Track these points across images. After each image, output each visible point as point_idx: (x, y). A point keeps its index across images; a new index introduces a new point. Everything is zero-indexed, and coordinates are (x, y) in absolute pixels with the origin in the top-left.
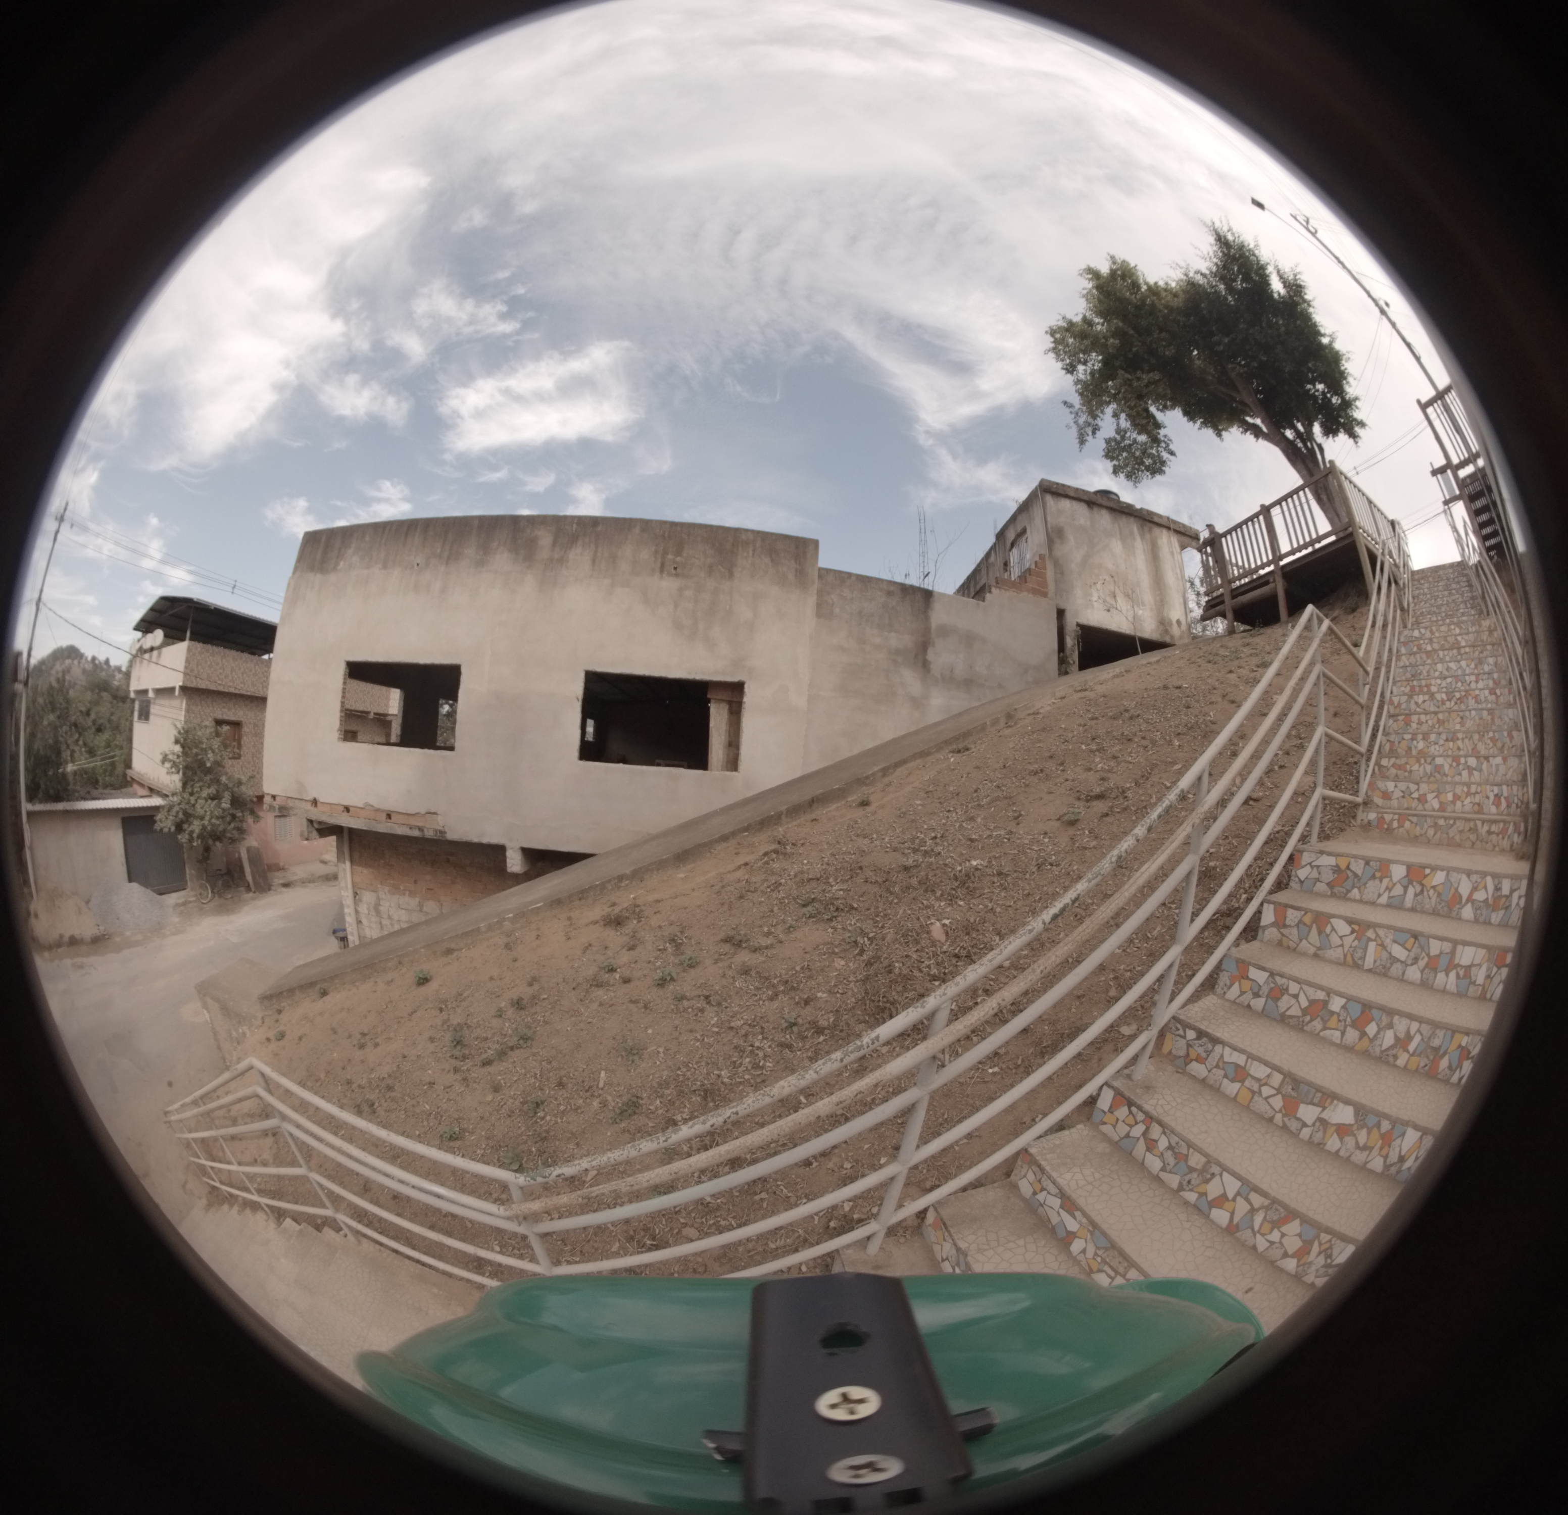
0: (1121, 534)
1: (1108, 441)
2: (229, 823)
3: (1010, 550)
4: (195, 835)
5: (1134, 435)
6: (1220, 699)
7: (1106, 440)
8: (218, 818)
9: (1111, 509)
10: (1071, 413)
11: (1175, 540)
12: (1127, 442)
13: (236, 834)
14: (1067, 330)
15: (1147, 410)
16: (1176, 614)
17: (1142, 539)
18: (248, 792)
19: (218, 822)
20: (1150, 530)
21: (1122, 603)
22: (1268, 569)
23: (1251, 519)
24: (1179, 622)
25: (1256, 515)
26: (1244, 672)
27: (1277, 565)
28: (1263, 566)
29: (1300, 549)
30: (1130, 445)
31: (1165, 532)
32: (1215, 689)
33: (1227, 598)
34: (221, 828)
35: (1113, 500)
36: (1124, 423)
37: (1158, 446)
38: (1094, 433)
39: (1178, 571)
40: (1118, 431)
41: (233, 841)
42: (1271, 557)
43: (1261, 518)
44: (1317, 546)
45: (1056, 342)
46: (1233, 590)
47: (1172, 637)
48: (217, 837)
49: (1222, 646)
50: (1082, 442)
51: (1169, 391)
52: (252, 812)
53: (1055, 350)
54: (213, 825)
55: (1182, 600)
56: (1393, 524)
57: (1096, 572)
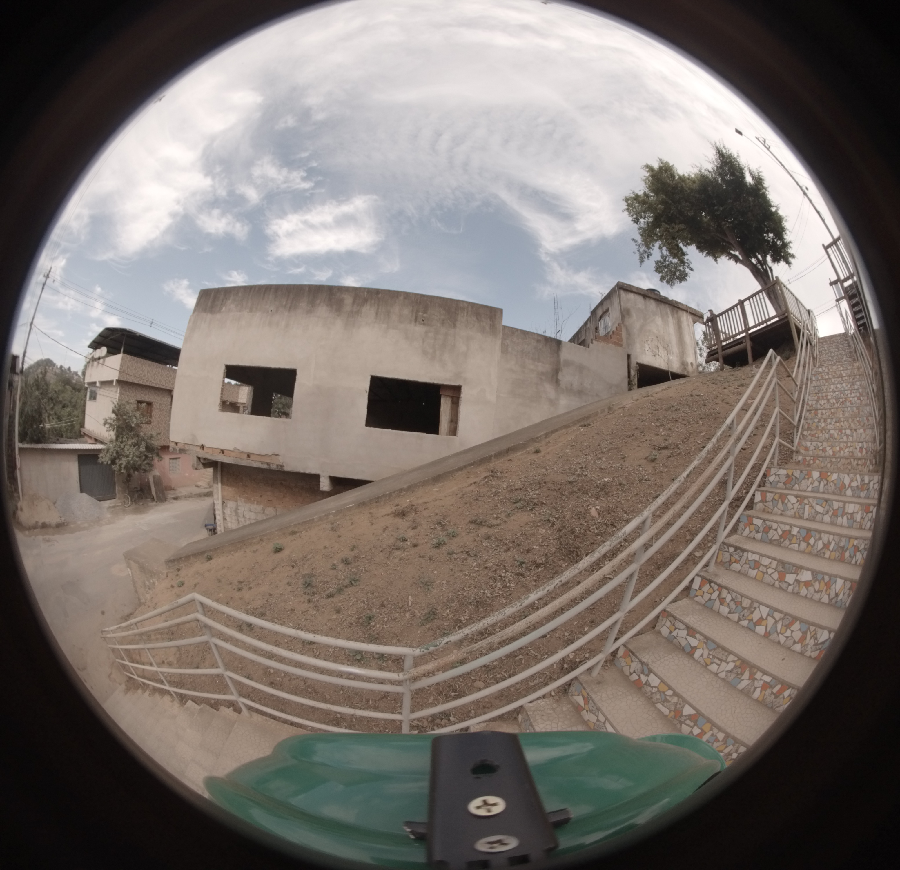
0: (661, 313)
1: (657, 262)
2: (144, 460)
3: (599, 321)
4: (123, 466)
5: (671, 259)
6: (720, 402)
7: (655, 261)
8: (137, 457)
9: (656, 300)
10: (636, 245)
11: (690, 318)
12: (667, 263)
13: (148, 468)
14: (635, 199)
15: (677, 245)
16: (690, 359)
17: (673, 317)
18: (157, 443)
19: (137, 459)
20: (677, 312)
21: (662, 352)
22: (742, 335)
23: (733, 308)
24: (692, 364)
25: (736, 305)
26: (732, 389)
27: (747, 333)
28: (739, 334)
29: (759, 324)
30: (668, 265)
31: (685, 313)
32: (717, 397)
33: (720, 351)
34: (139, 463)
35: (657, 294)
36: (665, 252)
37: (684, 265)
38: (648, 257)
39: (692, 336)
40: (662, 257)
41: (145, 471)
42: (744, 329)
43: (739, 306)
44: (769, 323)
45: (628, 205)
46: (723, 346)
47: (688, 372)
48: (136, 468)
49: (719, 376)
50: (642, 261)
51: (690, 236)
52: (158, 455)
53: (628, 210)
54: (134, 461)
55: (693, 352)
56: (809, 312)
57: (647, 334)
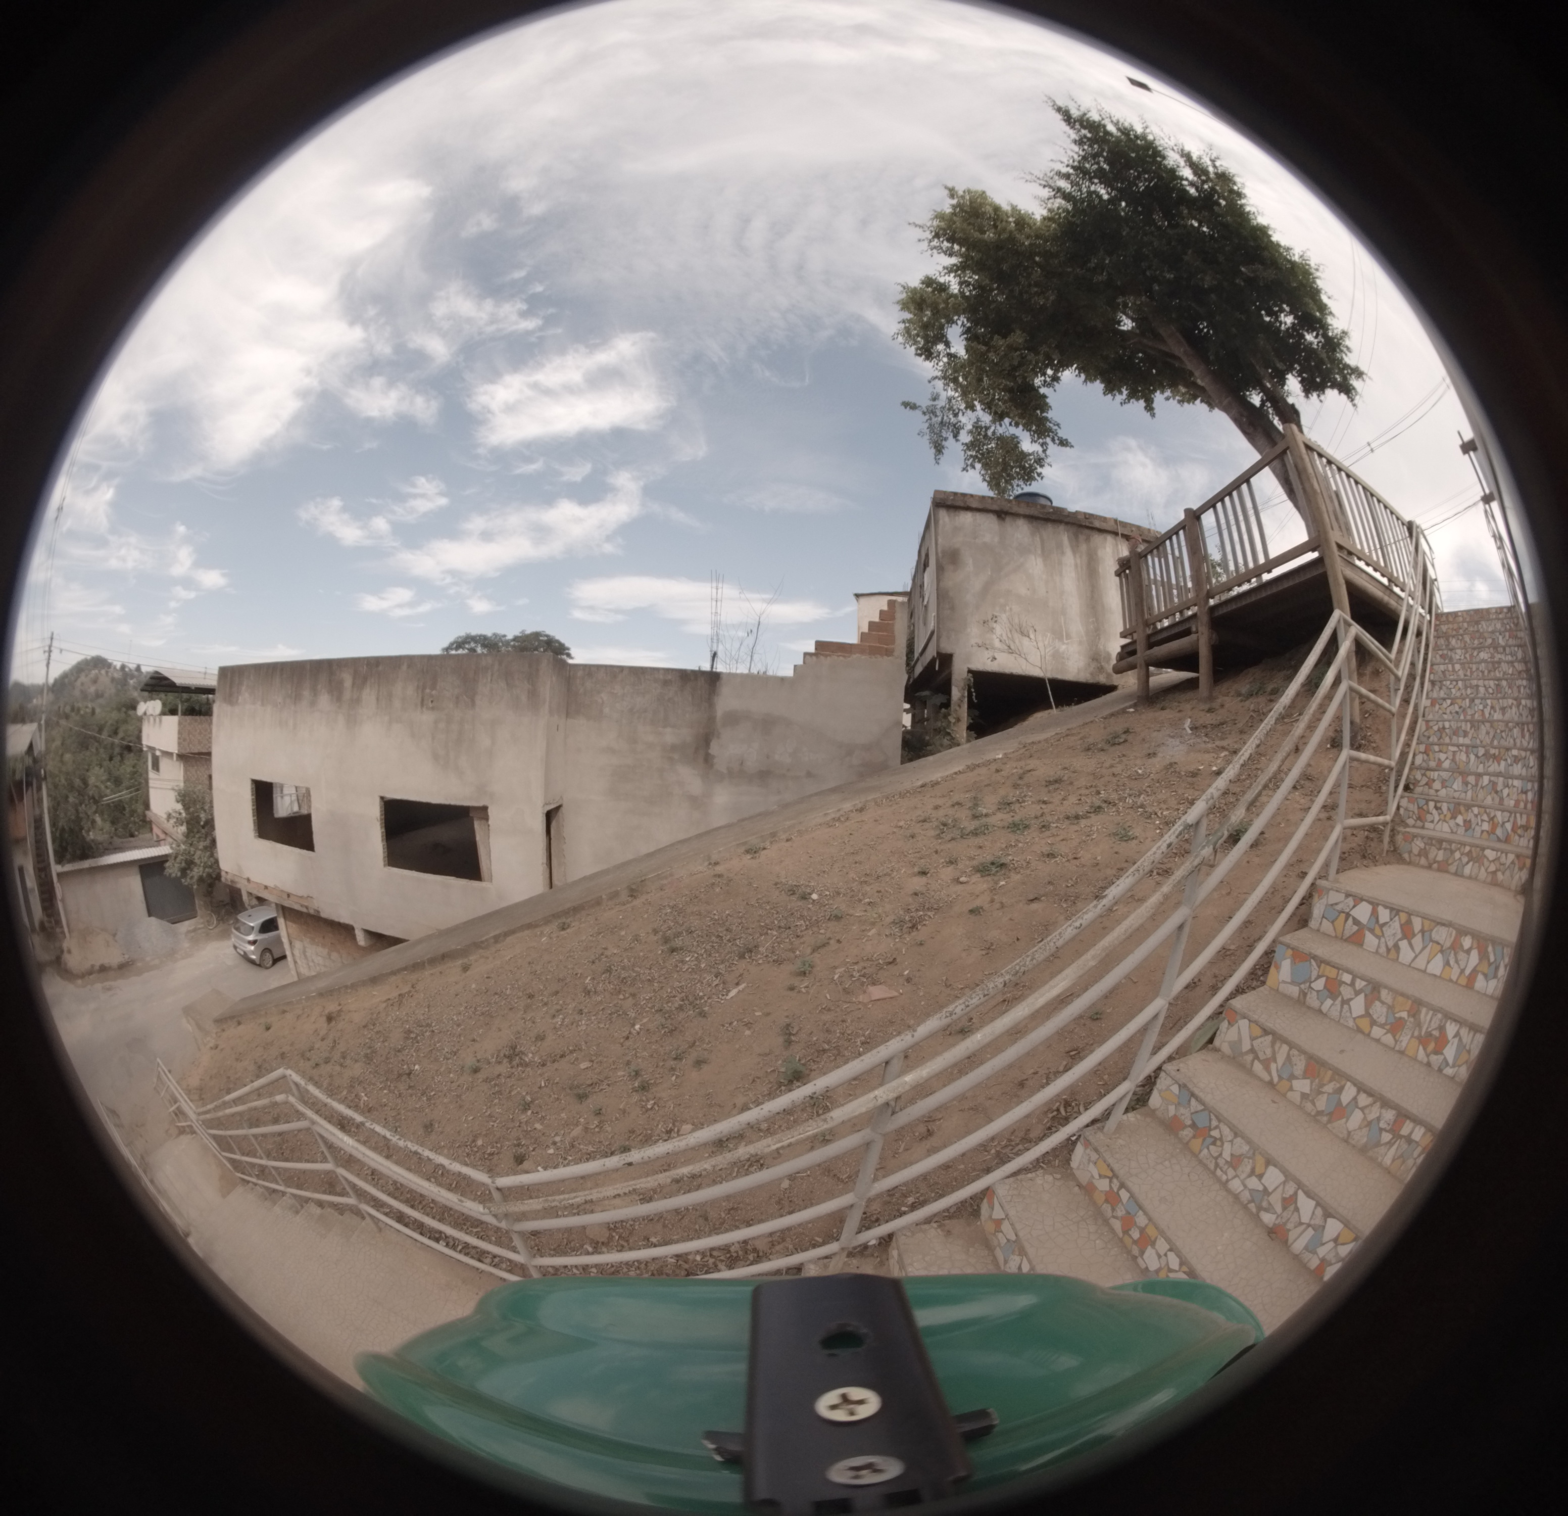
0: (1043, 548)
9: (1031, 518)
17: (1074, 552)
20: (1087, 539)
31: (1110, 539)
33: (1140, 647)
47: (1108, 676)
56: (1410, 527)
57: (1002, 601)
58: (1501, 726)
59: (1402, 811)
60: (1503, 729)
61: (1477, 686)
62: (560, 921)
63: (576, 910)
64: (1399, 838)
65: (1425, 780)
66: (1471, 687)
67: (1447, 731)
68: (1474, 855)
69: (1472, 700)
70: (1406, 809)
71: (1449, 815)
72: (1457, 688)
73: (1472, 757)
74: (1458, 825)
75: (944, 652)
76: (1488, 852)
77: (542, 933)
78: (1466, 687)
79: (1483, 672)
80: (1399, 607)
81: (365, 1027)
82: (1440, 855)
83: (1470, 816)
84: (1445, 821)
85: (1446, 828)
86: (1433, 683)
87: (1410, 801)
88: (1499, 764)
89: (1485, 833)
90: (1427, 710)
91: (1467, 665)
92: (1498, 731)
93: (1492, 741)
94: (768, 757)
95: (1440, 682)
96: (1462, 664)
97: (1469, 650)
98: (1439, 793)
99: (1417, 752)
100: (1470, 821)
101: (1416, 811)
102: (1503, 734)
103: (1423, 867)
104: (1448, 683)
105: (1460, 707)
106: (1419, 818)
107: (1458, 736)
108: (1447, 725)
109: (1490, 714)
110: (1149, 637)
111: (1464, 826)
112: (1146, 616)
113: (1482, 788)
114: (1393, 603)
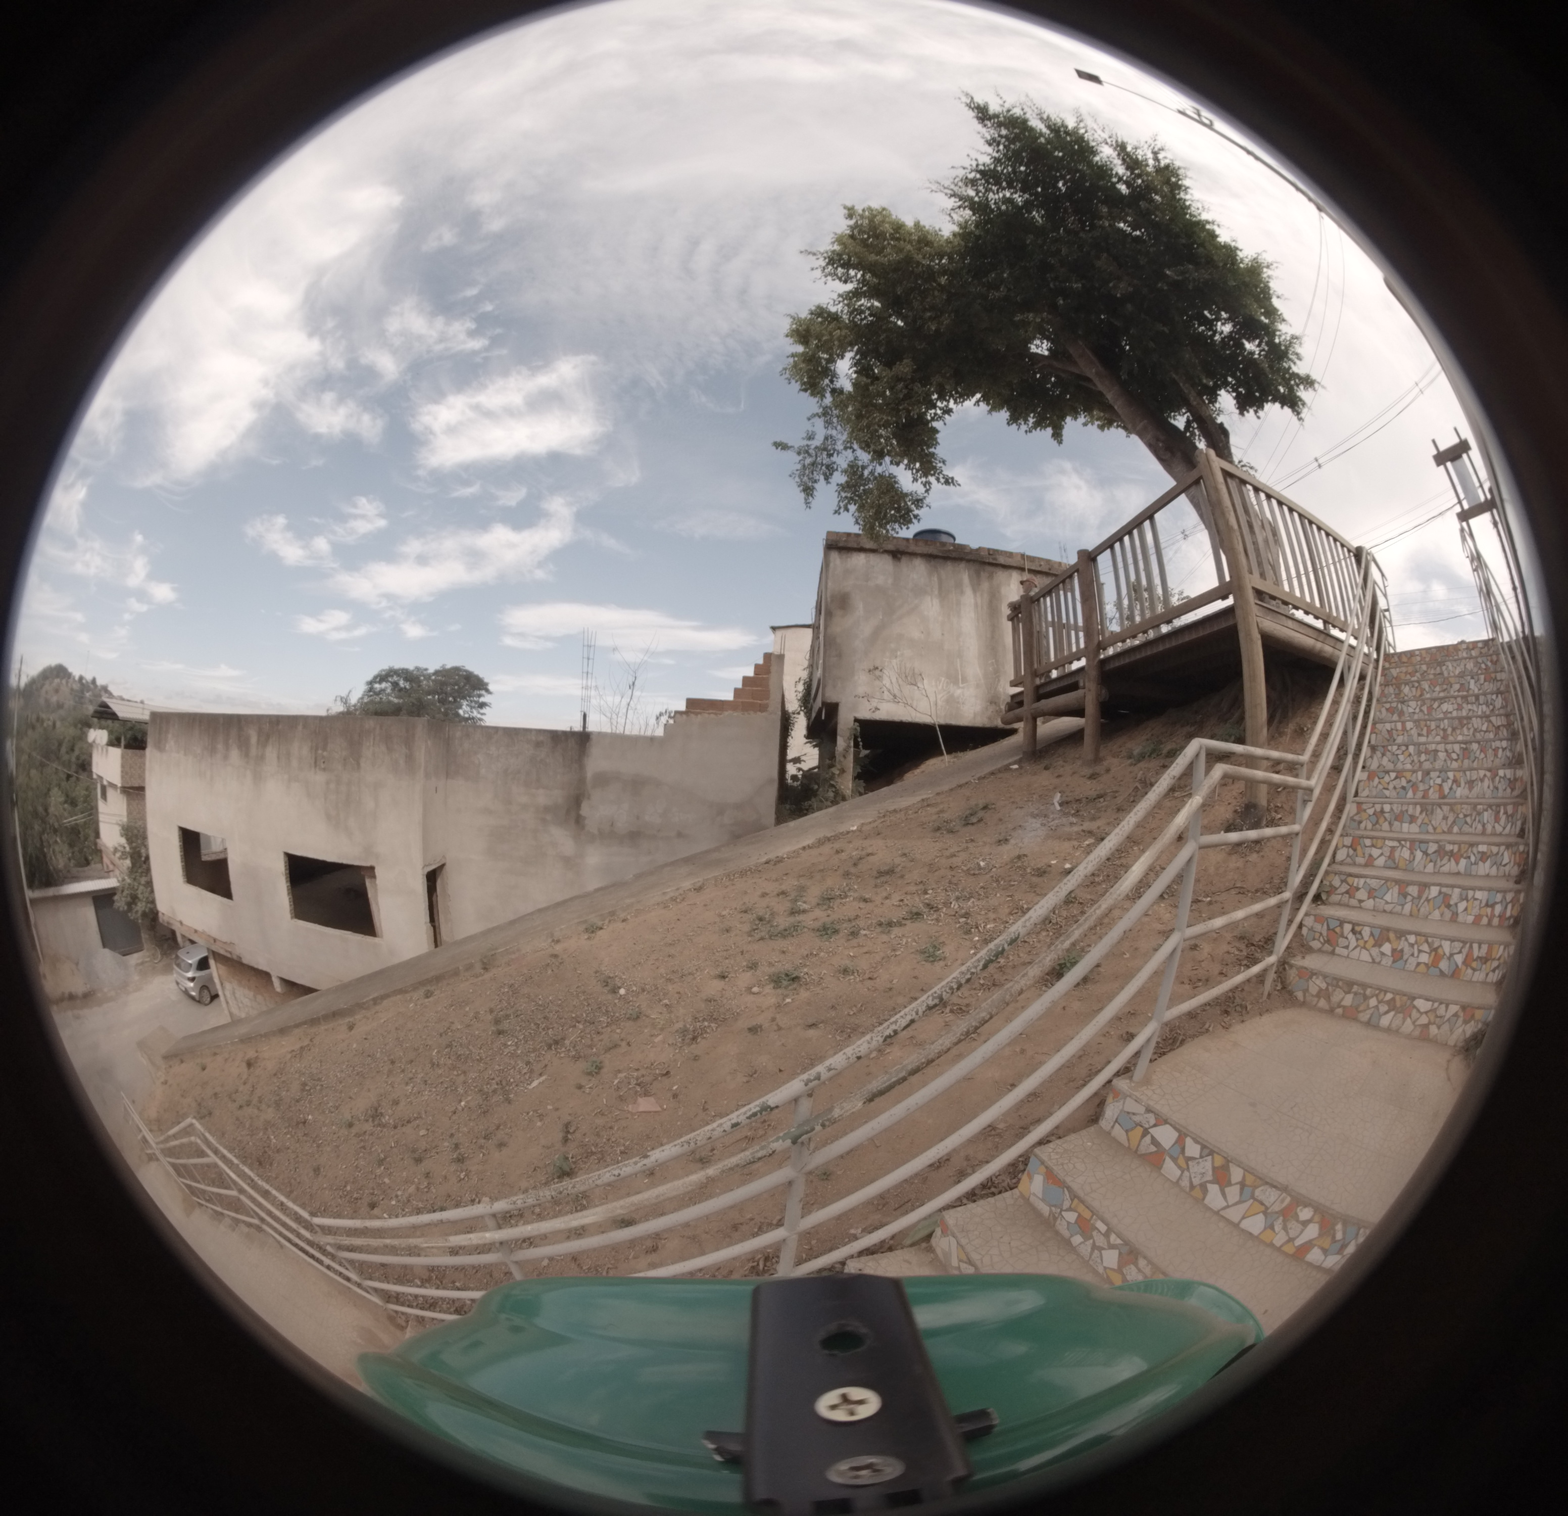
0: (940, 588)
9: (929, 557)
17: (975, 591)
20: (991, 577)
31: (1014, 575)
33: (1027, 700)
56: (1358, 554)
57: (893, 646)
58: (1467, 809)
59: (1305, 931)
60: (1469, 813)
61: (1436, 751)
62: (425, 988)
63: (438, 979)
64: (1292, 974)
65: (1344, 888)
66: (1427, 752)
67: (1387, 815)
68: (1398, 1004)
69: (1427, 773)
70: (1311, 929)
71: (1371, 942)
72: (1406, 753)
73: (1419, 854)
74: (1383, 954)
75: (829, 701)
76: (1419, 1003)
77: (411, 998)
78: (1419, 753)
79: (1444, 730)
80: (1337, 652)
81: (275, 1075)
82: (1348, 1000)
83: (1403, 944)
84: (1364, 948)
85: (1365, 956)
86: (1373, 748)
87: (1319, 919)
88: (1457, 863)
89: (1422, 966)
90: (1362, 784)
91: (1423, 723)
92: (1461, 816)
93: (1451, 827)
94: (638, 818)
95: (1383, 747)
96: (1416, 722)
97: (1428, 703)
98: (1363, 904)
99: (1340, 845)
100: (1402, 951)
101: (1325, 933)
102: (1468, 819)
103: (1321, 1011)
104: (1395, 748)
105: (1409, 782)
106: (1328, 941)
107: (1402, 822)
108: (1387, 808)
109: (1451, 789)
110: (1038, 688)
111: (1392, 956)
112: (1036, 666)
113: (1428, 900)
114: (1328, 649)
